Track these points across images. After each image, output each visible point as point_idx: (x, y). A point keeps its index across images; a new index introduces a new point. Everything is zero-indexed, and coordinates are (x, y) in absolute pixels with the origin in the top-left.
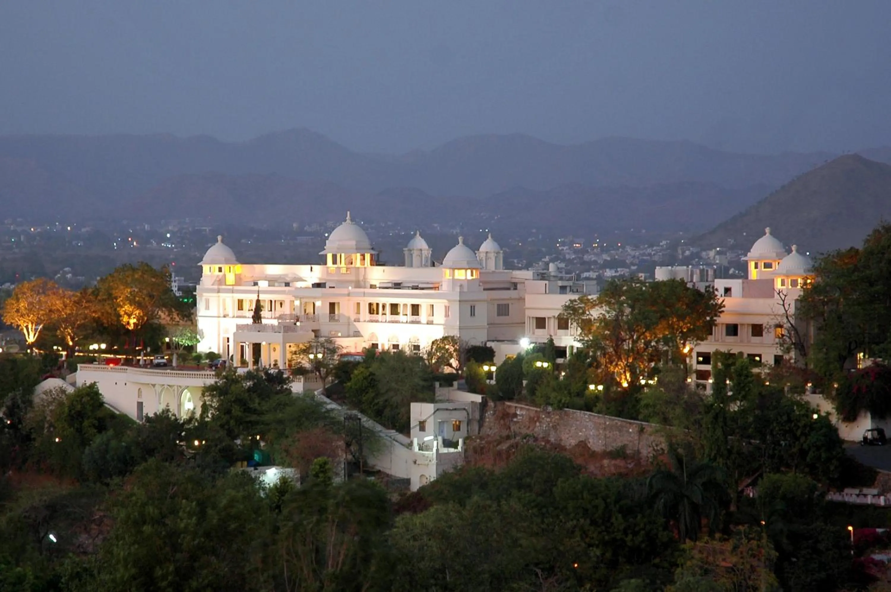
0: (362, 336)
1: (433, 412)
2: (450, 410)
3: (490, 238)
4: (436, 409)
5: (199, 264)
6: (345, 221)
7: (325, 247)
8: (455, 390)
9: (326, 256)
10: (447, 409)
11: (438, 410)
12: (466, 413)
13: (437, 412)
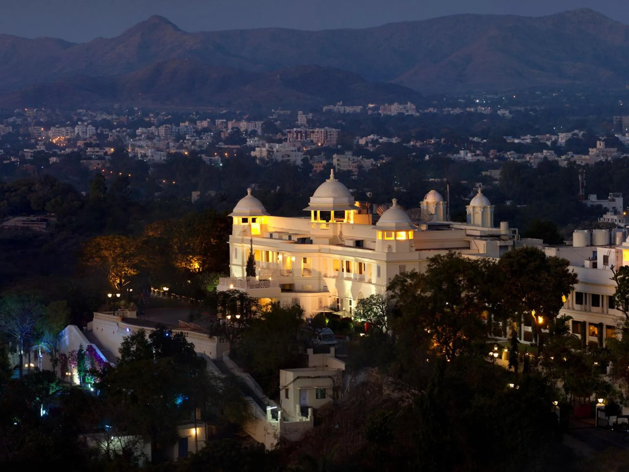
0: (328, 292)
1: (292, 379)
2: (312, 378)
3: (479, 192)
4: (296, 377)
5: (229, 215)
6: (329, 178)
7: (309, 204)
8: (332, 357)
9: (310, 212)
10: (309, 377)
11: (298, 378)
12: (332, 380)
13: (298, 380)
